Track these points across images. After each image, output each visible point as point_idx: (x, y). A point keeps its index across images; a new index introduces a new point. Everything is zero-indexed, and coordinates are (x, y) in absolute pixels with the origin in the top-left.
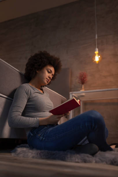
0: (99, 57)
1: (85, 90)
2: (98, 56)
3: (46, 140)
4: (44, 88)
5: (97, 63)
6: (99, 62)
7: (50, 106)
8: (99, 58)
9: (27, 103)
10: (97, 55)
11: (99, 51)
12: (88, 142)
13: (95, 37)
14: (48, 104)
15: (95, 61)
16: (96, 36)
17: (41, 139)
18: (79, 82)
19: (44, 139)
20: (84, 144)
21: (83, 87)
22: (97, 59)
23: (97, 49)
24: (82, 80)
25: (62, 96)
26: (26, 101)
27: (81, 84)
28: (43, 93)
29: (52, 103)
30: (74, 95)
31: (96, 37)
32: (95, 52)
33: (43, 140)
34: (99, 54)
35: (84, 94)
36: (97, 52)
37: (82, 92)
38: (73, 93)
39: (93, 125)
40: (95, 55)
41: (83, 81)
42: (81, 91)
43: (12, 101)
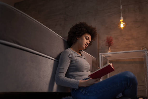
0: (124, 24)
1: (112, 51)
2: (123, 23)
3: (88, 94)
4: (82, 52)
5: (122, 29)
6: (124, 28)
7: (88, 67)
8: (124, 25)
9: (70, 64)
10: (122, 22)
11: (123, 19)
14: (86, 66)
15: (121, 27)
17: (84, 93)
18: (106, 45)
19: (86, 93)
21: (110, 49)
22: (122, 25)
23: (122, 18)
24: (108, 43)
25: (92, 56)
26: (69, 63)
27: (108, 47)
28: (82, 56)
29: (89, 64)
30: (102, 55)
31: (121, 8)
32: (120, 20)
33: (86, 94)
34: (123, 22)
35: (110, 55)
36: (122, 20)
37: (109, 53)
38: (102, 54)
39: (129, 84)
40: (120, 22)
43: (59, 62)
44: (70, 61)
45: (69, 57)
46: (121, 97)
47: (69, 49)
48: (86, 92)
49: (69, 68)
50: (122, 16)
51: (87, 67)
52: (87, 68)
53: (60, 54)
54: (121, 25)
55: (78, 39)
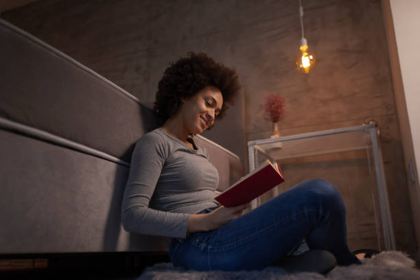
0: (311, 57)
1: (282, 135)
2: (308, 55)
3: (216, 250)
5: (307, 71)
6: (311, 68)
7: (213, 178)
8: (311, 60)
10: (306, 54)
11: (308, 44)
12: (307, 249)
13: (298, 12)
14: (208, 174)
15: (302, 68)
16: (301, 9)
17: (203, 248)
18: (266, 119)
19: (209, 247)
20: (298, 254)
21: (276, 129)
22: (306, 62)
23: (304, 41)
24: (272, 112)
25: (228, 151)
26: (159, 170)
27: (271, 123)
29: (216, 170)
30: (257, 147)
31: (302, 13)
32: (301, 48)
33: (209, 250)
34: (309, 52)
35: (278, 145)
36: (304, 48)
37: (276, 139)
38: (255, 144)
39: (321, 212)
40: (300, 54)
41: (275, 114)
42: (273, 137)
43: (129, 167)
44: (161, 164)
45: (159, 153)
46: (306, 252)
47: (157, 130)
48: (208, 245)
49: (158, 184)
50: (305, 37)
51: (210, 177)
52: (211, 180)
53: (133, 146)
54: (303, 62)
55: (183, 103)
